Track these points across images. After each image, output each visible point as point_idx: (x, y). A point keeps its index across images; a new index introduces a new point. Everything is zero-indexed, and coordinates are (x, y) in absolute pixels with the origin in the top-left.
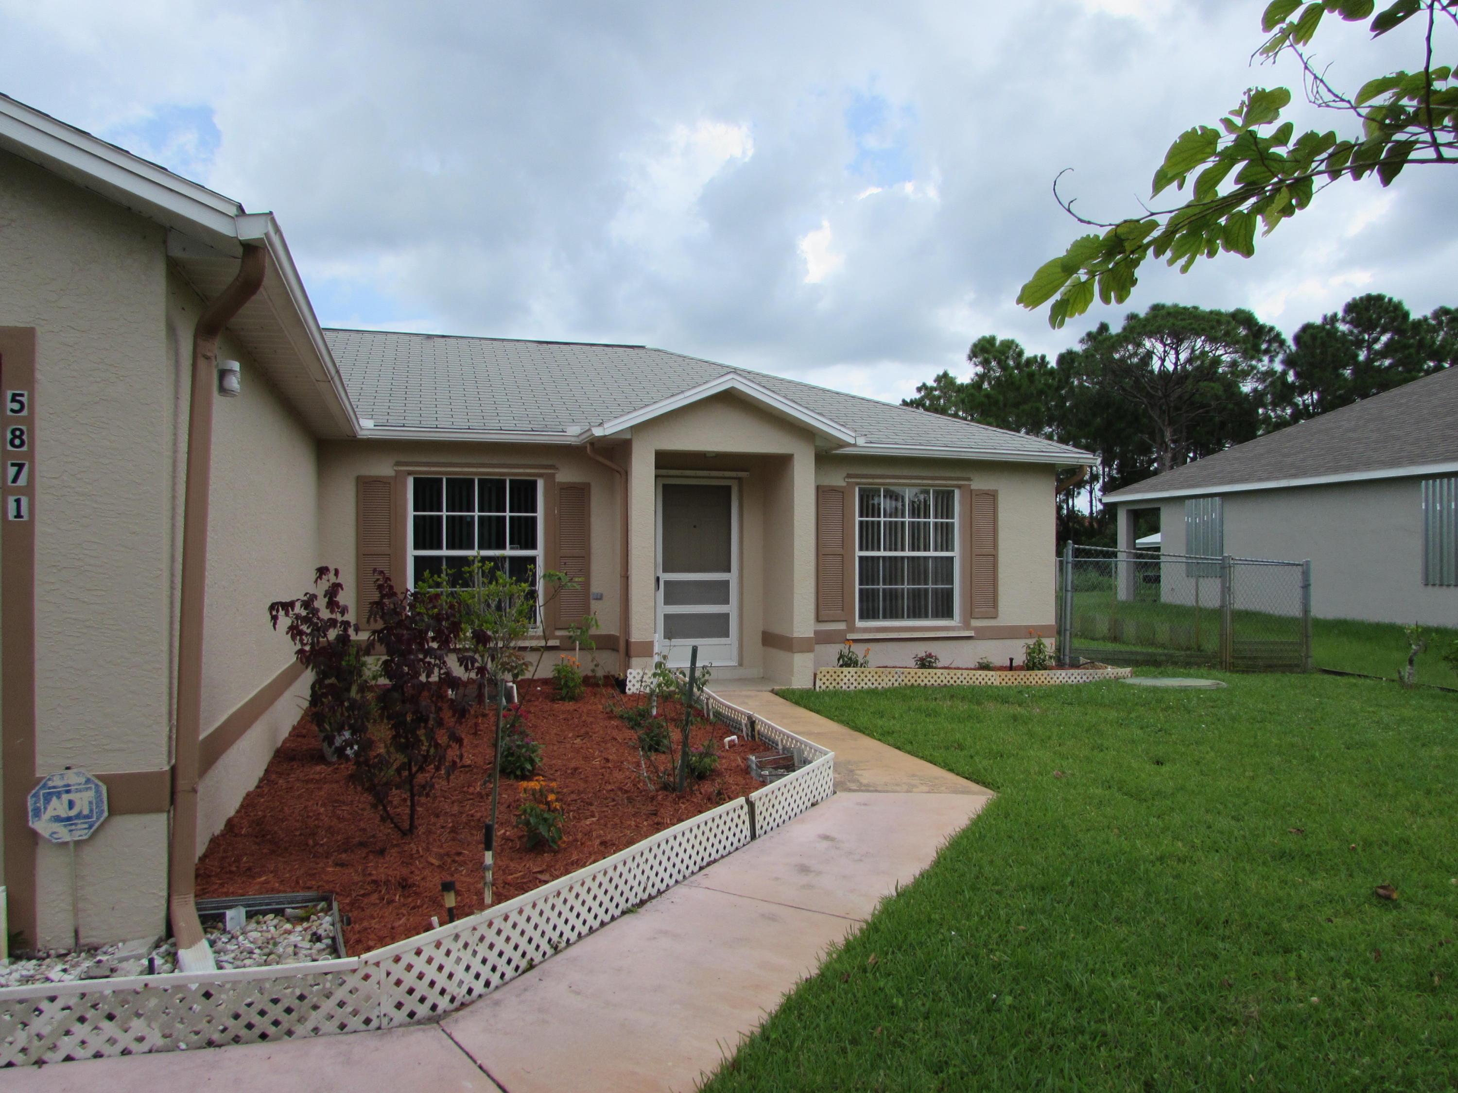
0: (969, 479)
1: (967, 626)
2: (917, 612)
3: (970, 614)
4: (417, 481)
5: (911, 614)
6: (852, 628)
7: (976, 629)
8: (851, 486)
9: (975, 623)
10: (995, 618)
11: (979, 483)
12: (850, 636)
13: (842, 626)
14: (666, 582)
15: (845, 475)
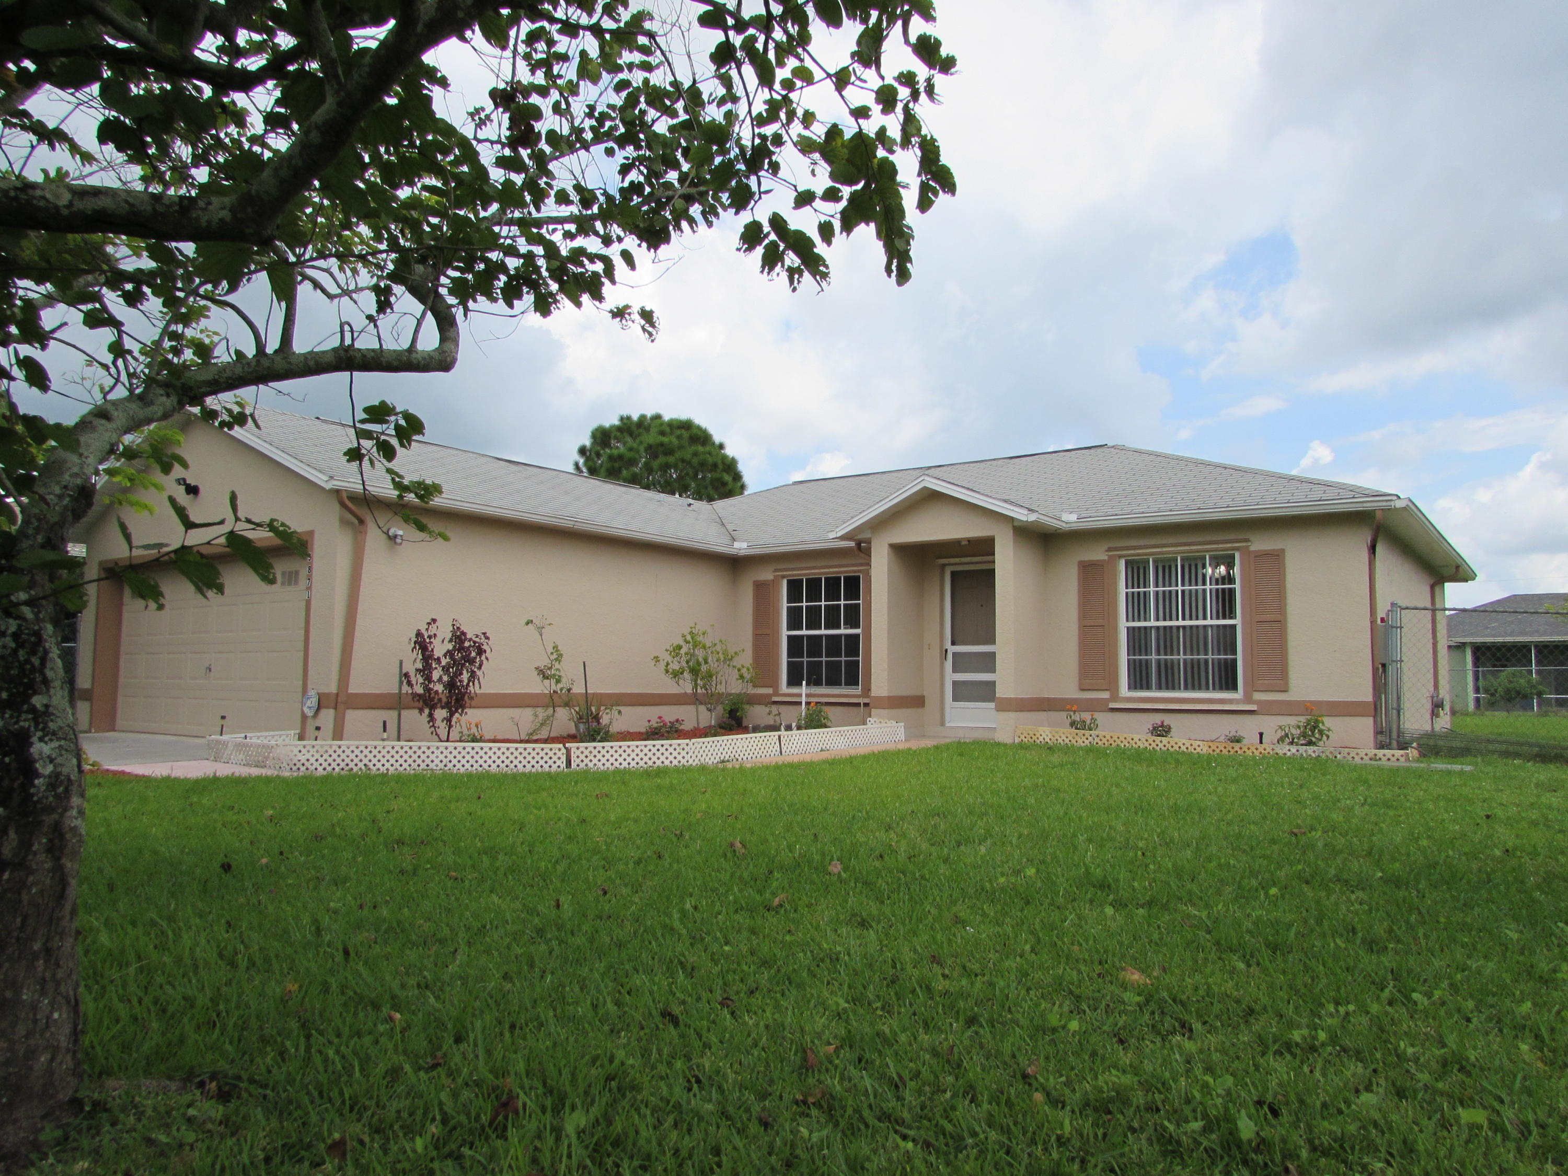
0: (1247, 540)
1: (1248, 698)
2: (1194, 683)
3: (1251, 687)
4: (789, 582)
5: (1190, 685)
6: (1115, 697)
7: (1259, 703)
8: (1113, 560)
9: (1257, 696)
10: (1285, 691)
11: (1260, 543)
12: (1113, 705)
13: (1105, 695)
14: (954, 654)
15: (1106, 548)
